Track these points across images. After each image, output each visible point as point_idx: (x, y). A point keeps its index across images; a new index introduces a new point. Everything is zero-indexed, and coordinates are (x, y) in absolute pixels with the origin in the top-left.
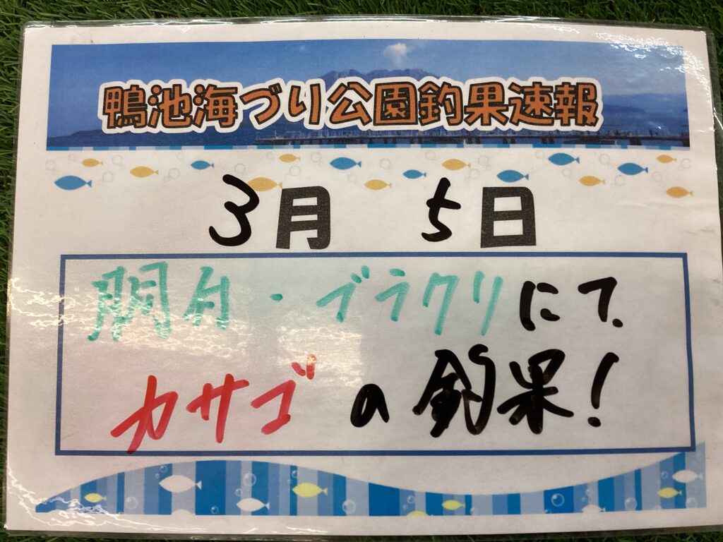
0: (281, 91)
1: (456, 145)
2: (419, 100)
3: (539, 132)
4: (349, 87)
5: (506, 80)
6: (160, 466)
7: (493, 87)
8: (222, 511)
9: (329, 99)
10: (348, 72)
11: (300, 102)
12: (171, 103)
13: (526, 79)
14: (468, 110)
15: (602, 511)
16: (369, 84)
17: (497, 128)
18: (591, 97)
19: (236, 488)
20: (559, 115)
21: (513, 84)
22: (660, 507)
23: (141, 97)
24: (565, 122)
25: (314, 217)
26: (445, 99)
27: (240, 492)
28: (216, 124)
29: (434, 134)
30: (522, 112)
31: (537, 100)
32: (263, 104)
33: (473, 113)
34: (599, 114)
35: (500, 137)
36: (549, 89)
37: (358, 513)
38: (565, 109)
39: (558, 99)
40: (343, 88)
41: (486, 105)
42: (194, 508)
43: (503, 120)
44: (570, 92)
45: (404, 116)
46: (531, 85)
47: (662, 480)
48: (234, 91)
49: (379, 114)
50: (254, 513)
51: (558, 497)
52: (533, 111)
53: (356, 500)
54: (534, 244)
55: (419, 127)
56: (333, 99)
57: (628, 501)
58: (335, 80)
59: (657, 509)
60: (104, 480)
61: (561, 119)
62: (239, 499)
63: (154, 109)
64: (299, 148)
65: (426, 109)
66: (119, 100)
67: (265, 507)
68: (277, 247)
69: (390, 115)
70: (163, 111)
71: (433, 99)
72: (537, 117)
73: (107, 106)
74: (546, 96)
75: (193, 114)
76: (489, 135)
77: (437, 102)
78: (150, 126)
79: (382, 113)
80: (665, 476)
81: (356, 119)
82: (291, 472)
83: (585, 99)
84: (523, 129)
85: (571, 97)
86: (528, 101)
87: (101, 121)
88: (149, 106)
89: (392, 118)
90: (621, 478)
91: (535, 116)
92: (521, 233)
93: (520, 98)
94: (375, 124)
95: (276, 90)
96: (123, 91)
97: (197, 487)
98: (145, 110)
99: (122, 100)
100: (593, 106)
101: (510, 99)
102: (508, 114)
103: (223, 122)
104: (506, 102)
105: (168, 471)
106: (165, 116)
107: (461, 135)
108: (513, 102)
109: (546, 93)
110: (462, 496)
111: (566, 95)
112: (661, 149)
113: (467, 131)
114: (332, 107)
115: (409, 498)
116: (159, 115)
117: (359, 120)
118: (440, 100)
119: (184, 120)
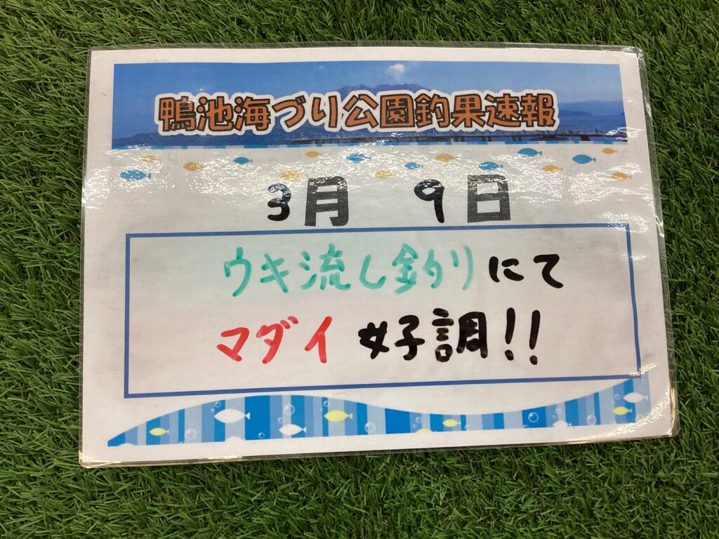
1: (445, 143)
2: (415, 108)
3: (509, 132)
7: (473, 98)
8: (268, 437)
10: (358, 87)
13: (498, 92)
15: (569, 426)
17: (477, 129)
18: (548, 105)
19: (278, 418)
20: (525, 119)
22: (615, 422)
24: (530, 124)
25: (335, 201)
26: (435, 107)
27: (281, 420)
28: (253, 128)
32: (290, 112)
33: (458, 118)
34: (556, 117)
35: (480, 137)
36: (516, 99)
37: (377, 432)
38: (529, 114)
39: (524, 107)
40: (355, 99)
43: (482, 123)
46: (502, 96)
47: (615, 400)
48: (267, 102)
50: (294, 436)
52: (505, 116)
56: (348, 108)
57: (589, 418)
59: (613, 423)
61: (527, 121)
62: (281, 426)
63: (201, 116)
64: (321, 146)
65: (421, 115)
67: (303, 431)
71: (426, 107)
72: (508, 121)
74: (514, 105)
75: (234, 120)
76: (471, 135)
78: (198, 129)
80: (617, 397)
81: (366, 123)
82: (323, 402)
83: (544, 106)
84: (497, 131)
85: (533, 105)
87: (157, 126)
89: (394, 122)
90: (583, 399)
91: (506, 120)
94: (381, 127)
95: (301, 100)
96: (175, 101)
97: (246, 417)
98: (194, 116)
99: (175, 109)
101: (486, 107)
102: (485, 118)
103: (259, 126)
104: (483, 109)
105: (222, 406)
107: (449, 135)
109: (514, 102)
111: (530, 103)
112: (605, 143)
113: (454, 132)
115: (417, 418)
116: (206, 120)
117: (368, 124)
118: (432, 108)
119: (227, 125)
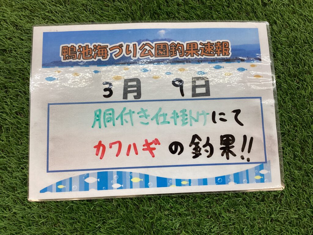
0: (123, 46)
4: (146, 45)
5: (198, 41)
6: (84, 174)
9: (139, 49)
11: (129, 50)
12: (85, 51)
14: (186, 52)
16: (153, 43)
21: (201, 43)
23: (75, 49)
29: (175, 60)
30: (204, 52)
31: (209, 48)
41: (192, 50)
42: (97, 188)
44: (220, 45)
45: (165, 54)
49: (156, 53)
51: (220, 179)
53: (153, 182)
54: (209, 95)
55: (170, 58)
58: (141, 43)
60: (65, 180)
66: (67, 51)
68: (123, 99)
69: (160, 54)
70: (82, 54)
73: (63, 53)
77: (176, 49)
79: (158, 53)
86: (206, 48)
88: (78, 52)
92: (205, 92)
93: (203, 47)
100: (228, 49)
106: (83, 55)
108: (201, 49)
110: (187, 180)
114: (140, 51)
